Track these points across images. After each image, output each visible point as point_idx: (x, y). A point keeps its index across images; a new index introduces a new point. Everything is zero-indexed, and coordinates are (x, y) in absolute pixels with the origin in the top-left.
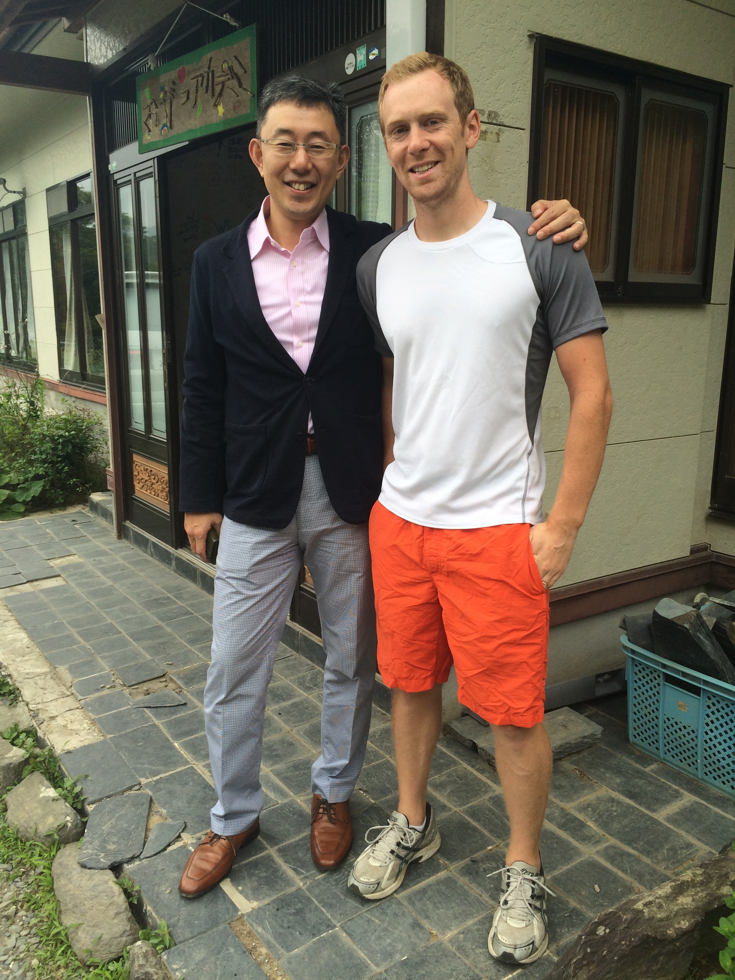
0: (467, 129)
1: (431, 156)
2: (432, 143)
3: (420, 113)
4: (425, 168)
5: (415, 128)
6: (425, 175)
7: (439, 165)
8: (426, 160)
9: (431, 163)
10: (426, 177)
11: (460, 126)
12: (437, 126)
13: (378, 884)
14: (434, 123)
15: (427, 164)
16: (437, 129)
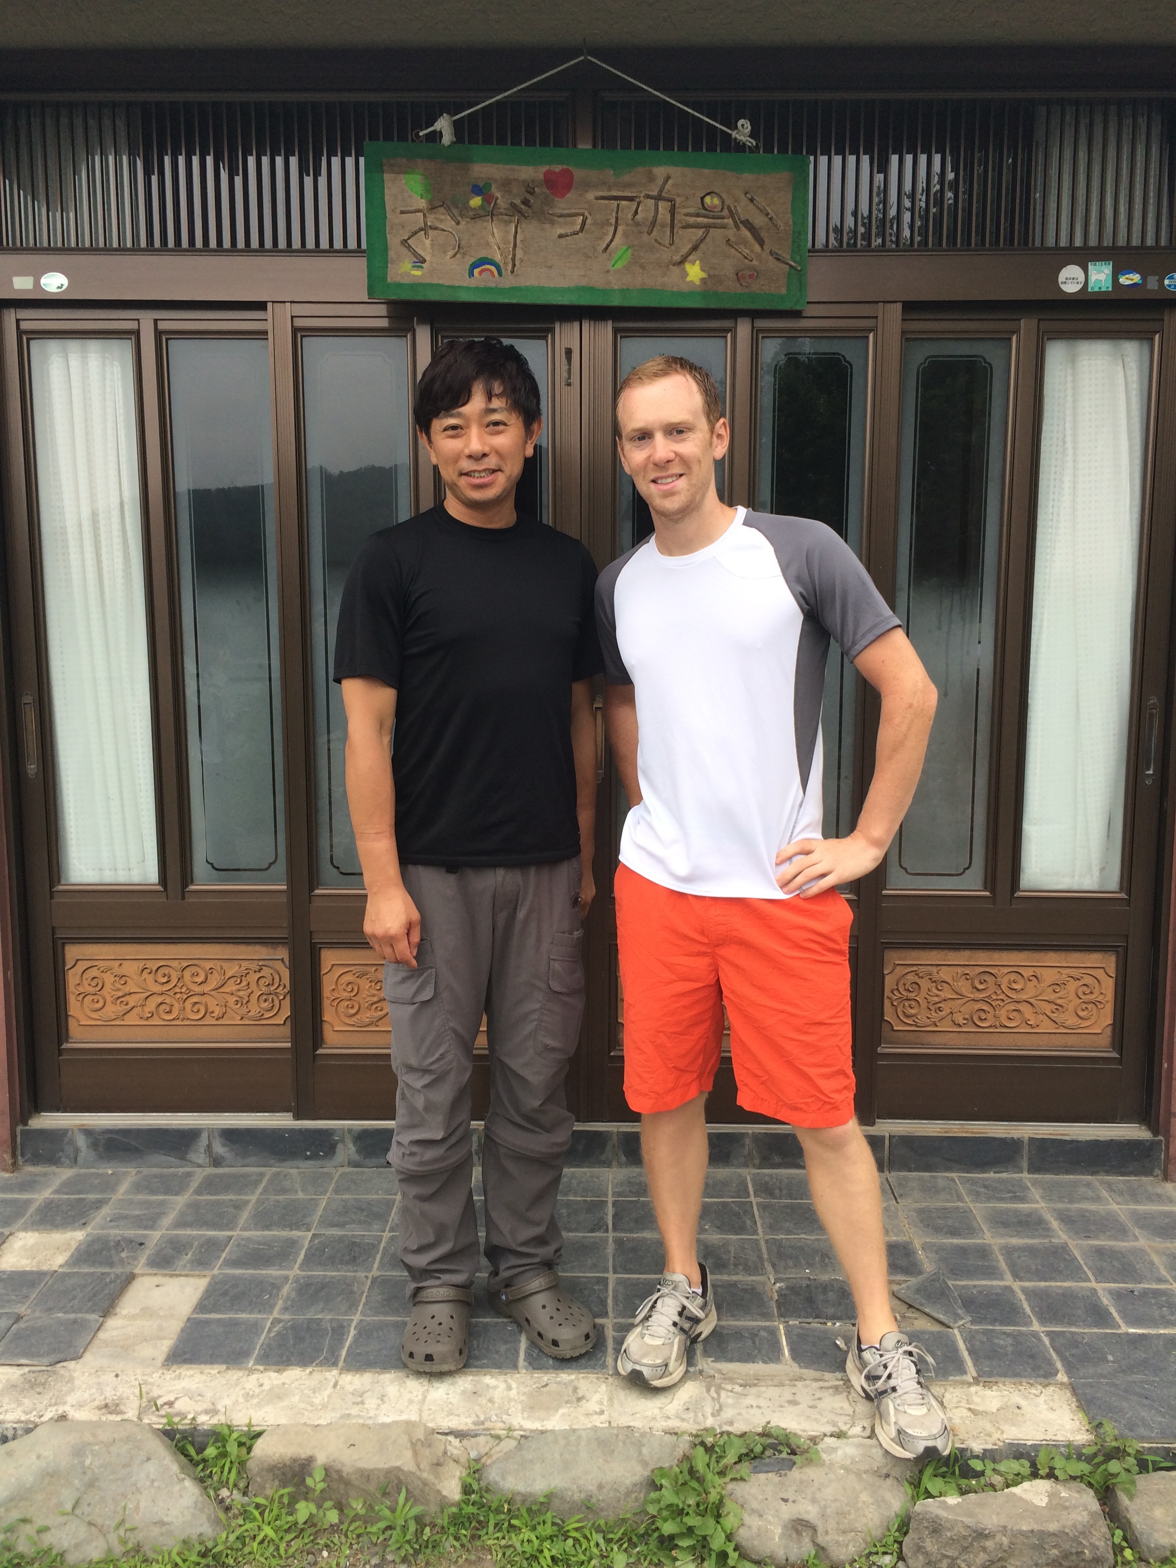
0: (715, 439)
1: (676, 469)
2: (677, 454)
3: (665, 422)
4: (669, 480)
5: (659, 437)
6: (669, 487)
7: (683, 477)
8: (670, 472)
9: (675, 475)
10: (669, 489)
11: (708, 436)
12: (684, 436)
13: (666, 1365)
14: (681, 432)
15: (671, 476)
16: (684, 440)
